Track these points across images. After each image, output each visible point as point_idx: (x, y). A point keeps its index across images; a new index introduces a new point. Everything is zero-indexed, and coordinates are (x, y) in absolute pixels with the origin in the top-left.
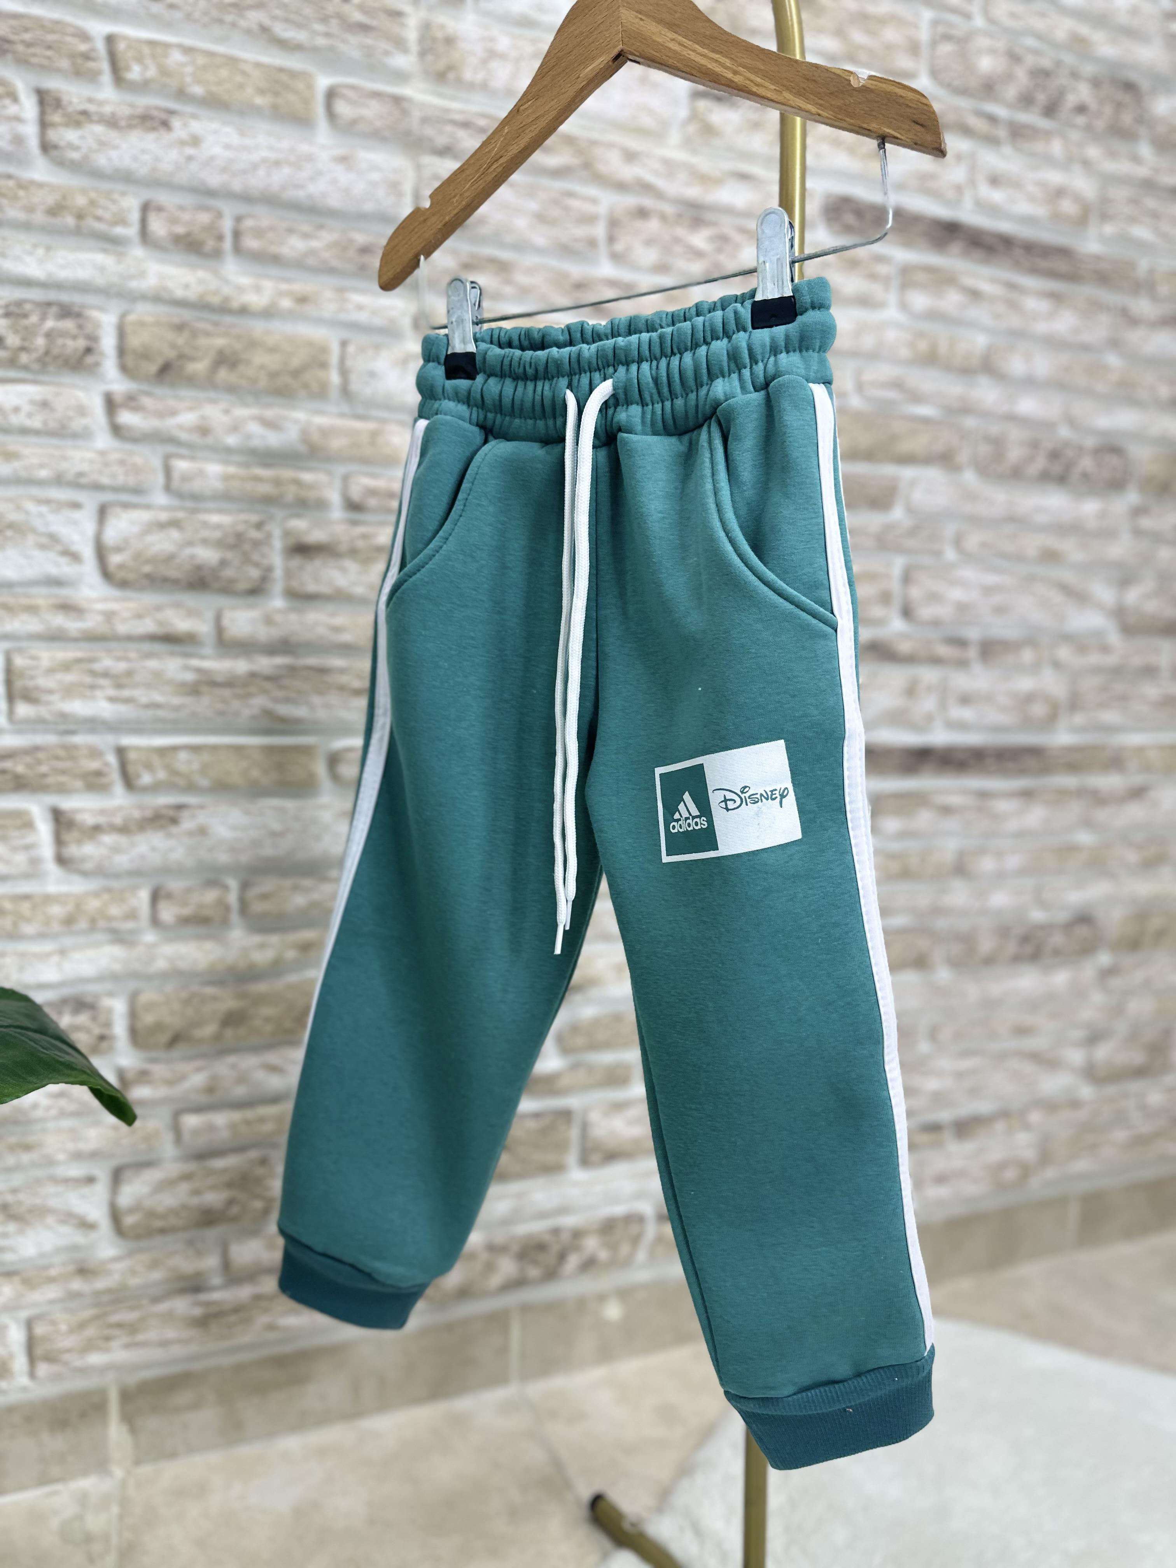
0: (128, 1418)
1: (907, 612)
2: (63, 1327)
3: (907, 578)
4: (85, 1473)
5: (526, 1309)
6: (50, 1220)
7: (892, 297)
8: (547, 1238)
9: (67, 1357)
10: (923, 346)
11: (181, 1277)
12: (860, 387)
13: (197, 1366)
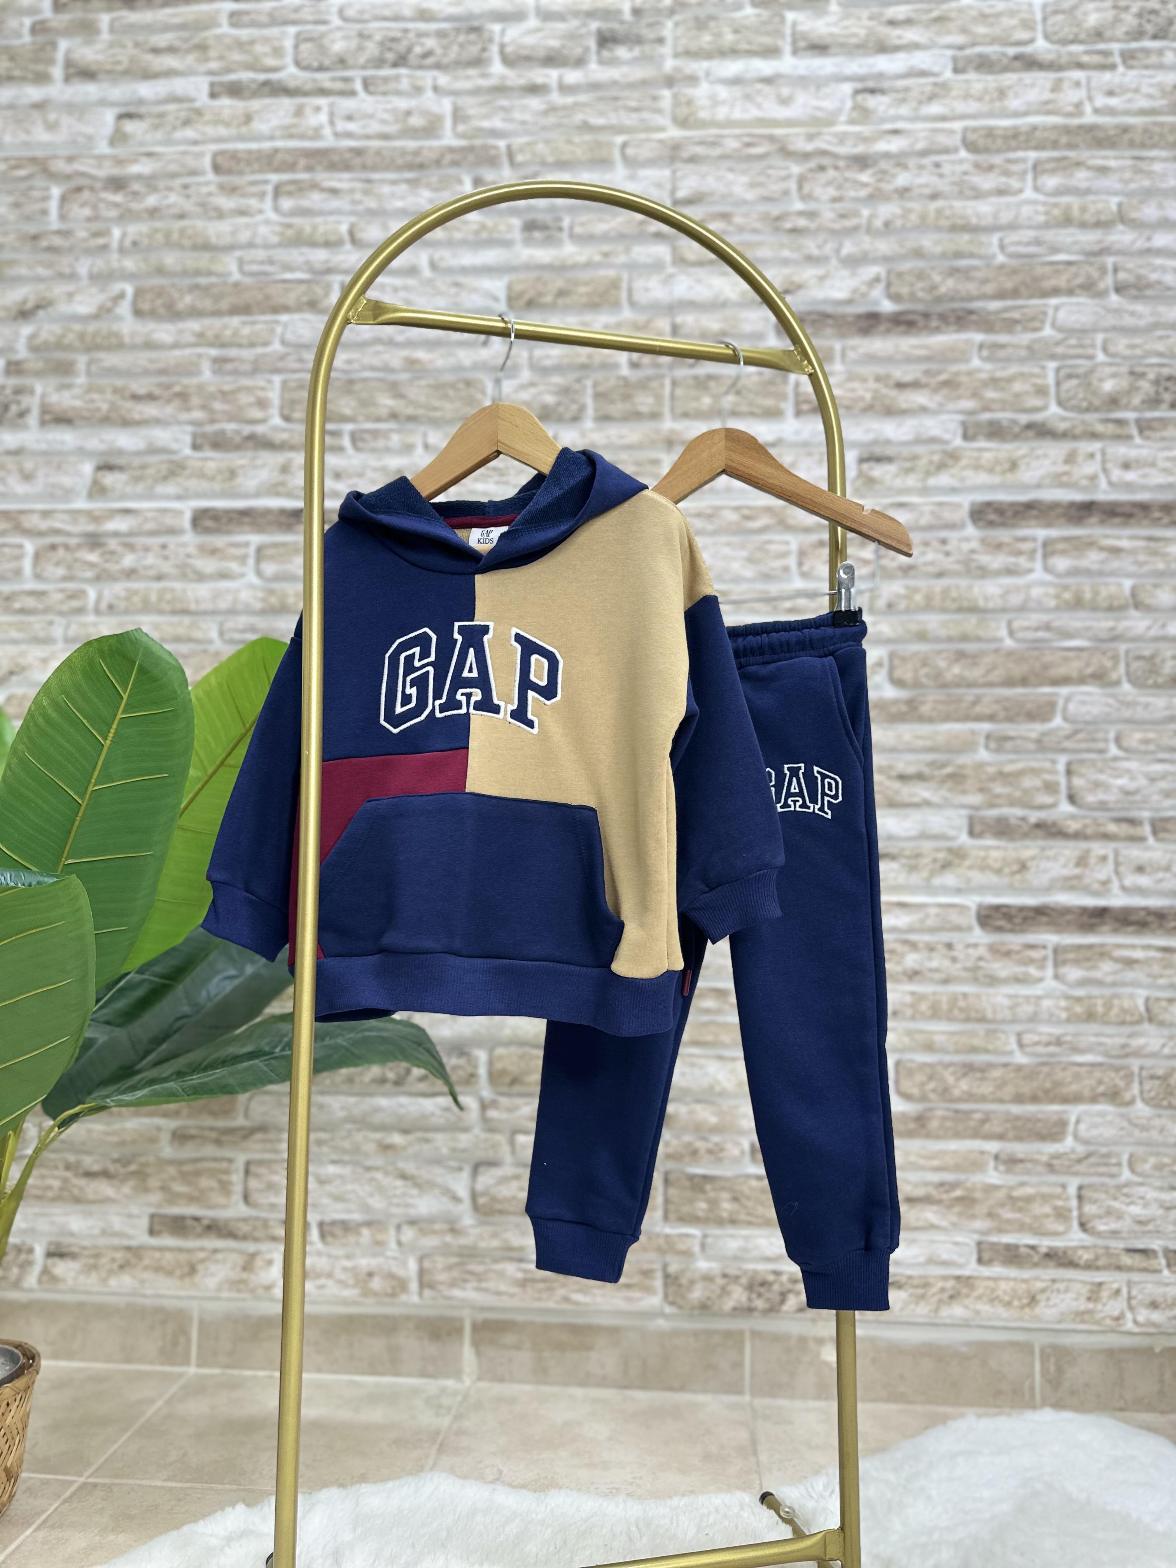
0: (476, 1344)
1: (1072, 799)
2: (440, 1266)
3: (1069, 772)
4: (447, 1376)
5: (755, 1334)
6: (437, 1191)
7: (1038, 565)
8: (771, 1278)
9: (440, 1287)
10: (1067, 596)
11: (510, 1249)
12: (1011, 633)
13: (520, 1318)
